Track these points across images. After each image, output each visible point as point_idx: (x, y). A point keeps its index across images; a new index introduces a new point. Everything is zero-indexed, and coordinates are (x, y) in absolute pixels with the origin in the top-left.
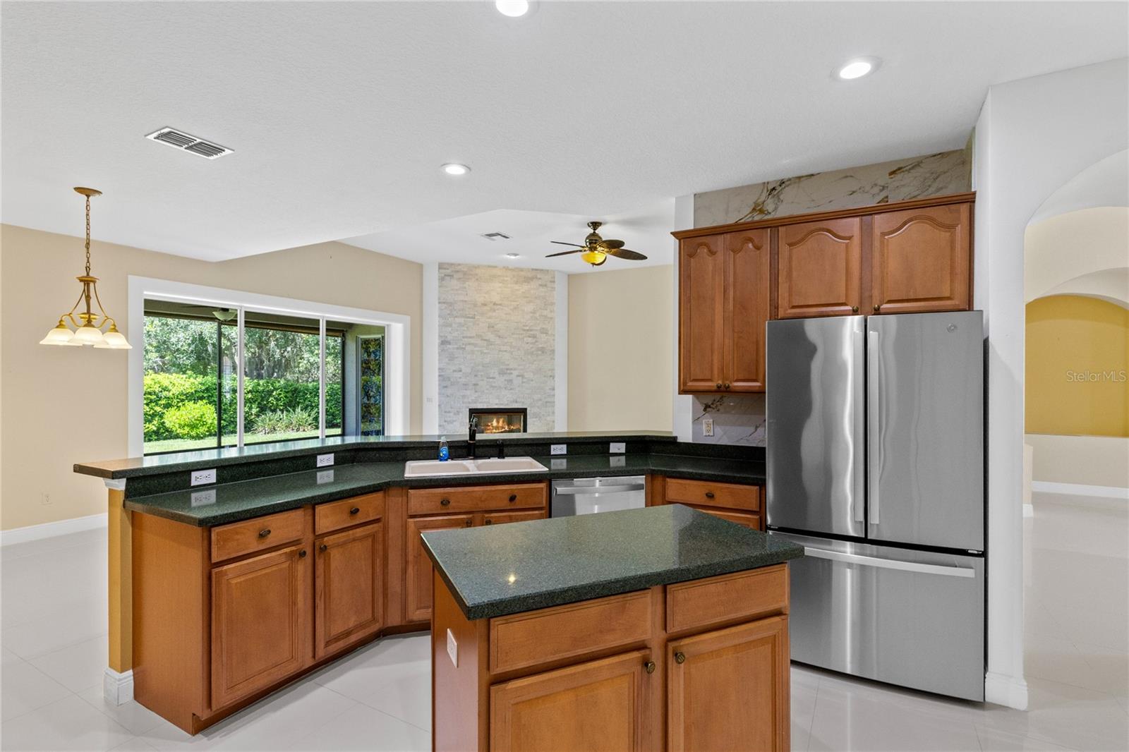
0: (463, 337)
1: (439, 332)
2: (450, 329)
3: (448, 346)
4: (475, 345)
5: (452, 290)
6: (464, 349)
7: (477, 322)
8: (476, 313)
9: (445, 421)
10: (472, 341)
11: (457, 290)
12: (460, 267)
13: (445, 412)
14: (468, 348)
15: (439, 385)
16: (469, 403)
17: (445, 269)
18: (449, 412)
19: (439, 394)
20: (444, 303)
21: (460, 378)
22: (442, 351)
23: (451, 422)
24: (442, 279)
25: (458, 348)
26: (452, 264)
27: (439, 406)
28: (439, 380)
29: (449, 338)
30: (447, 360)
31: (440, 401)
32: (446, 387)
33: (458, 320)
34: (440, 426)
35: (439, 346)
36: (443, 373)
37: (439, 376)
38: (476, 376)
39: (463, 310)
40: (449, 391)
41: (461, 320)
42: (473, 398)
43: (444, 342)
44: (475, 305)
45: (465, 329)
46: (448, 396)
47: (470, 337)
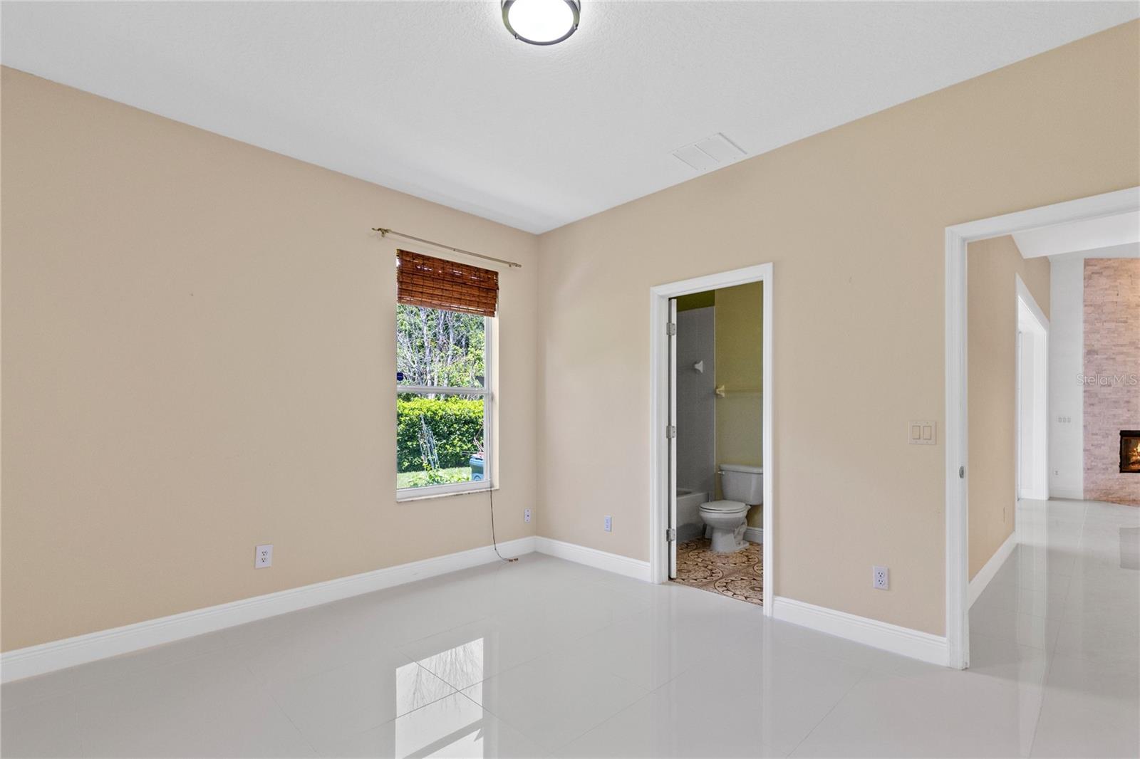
0: (1114, 346)
1: (1085, 340)
2: (1099, 336)
3: (1096, 356)
4: (1127, 354)
5: (1102, 289)
6: (1114, 359)
7: (1131, 327)
8: (1129, 316)
9: (1092, 445)
10: (1125, 349)
11: (1106, 289)
12: (1109, 262)
13: (1093, 434)
14: (1120, 358)
15: (1085, 402)
16: (1121, 424)
17: (1092, 266)
18: (1096, 434)
19: (1085, 413)
20: (1091, 305)
21: (1110, 394)
22: (1088, 363)
23: (1098, 446)
24: (1088, 278)
25: (1107, 359)
26: (1102, 259)
27: (1085, 427)
28: (1085, 397)
29: (1097, 346)
30: (1094, 372)
31: (1085, 421)
32: (1093, 405)
33: (1107, 325)
34: (1085, 450)
35: (1085, 357)
36: (1088, 389)
37: (1085, 391)
38: (1129, 391)
39: (1113, 313)
40: (1096, 410)
41: (1113, 325)
42: (1125, 418)
43: (1090, 352)
44: (1128, 307)
45: (1116, 335)
46: (1095, 416)
47: (1122, 346)
